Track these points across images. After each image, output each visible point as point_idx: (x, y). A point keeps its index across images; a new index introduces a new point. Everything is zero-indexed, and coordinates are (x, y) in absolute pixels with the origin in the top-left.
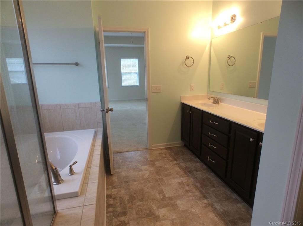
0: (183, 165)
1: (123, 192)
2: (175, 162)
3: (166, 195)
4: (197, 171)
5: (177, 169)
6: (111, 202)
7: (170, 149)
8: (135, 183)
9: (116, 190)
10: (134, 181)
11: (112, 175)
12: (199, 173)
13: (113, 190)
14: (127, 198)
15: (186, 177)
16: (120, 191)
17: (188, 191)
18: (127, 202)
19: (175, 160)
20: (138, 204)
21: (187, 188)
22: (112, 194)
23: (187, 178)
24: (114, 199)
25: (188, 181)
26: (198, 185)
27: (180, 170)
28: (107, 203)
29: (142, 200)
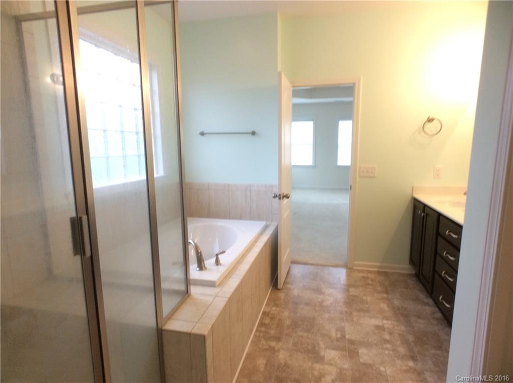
0: (397, 302)
1: (286, 314)
2: (385, 295)
3: (347, 337)
4: (419, 317)
5: (384, 306)
6: (267, 321)
7: (386, 274)
8: (307, 308)
9: (278, 309)
10: (307, 304)
11: (279, 290)
12: (421, 321)
13: (274, 308)
14: (288, 322)
15: (394, 321)
16: (283, 312)
17: (386, 341)
18: (286, 327)
19: (387, 292)
20: (300, 333)
21: (387, 337)
22: (272, 312)
23: (395, 323)
24: (272, 318)
25: (393, 327)
26: (411, 338)
27: (387, 309)
28: (260, 320)
29: (308, 331)
